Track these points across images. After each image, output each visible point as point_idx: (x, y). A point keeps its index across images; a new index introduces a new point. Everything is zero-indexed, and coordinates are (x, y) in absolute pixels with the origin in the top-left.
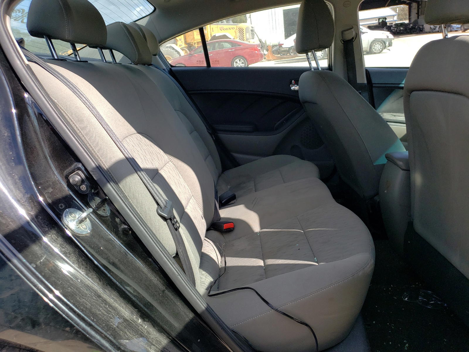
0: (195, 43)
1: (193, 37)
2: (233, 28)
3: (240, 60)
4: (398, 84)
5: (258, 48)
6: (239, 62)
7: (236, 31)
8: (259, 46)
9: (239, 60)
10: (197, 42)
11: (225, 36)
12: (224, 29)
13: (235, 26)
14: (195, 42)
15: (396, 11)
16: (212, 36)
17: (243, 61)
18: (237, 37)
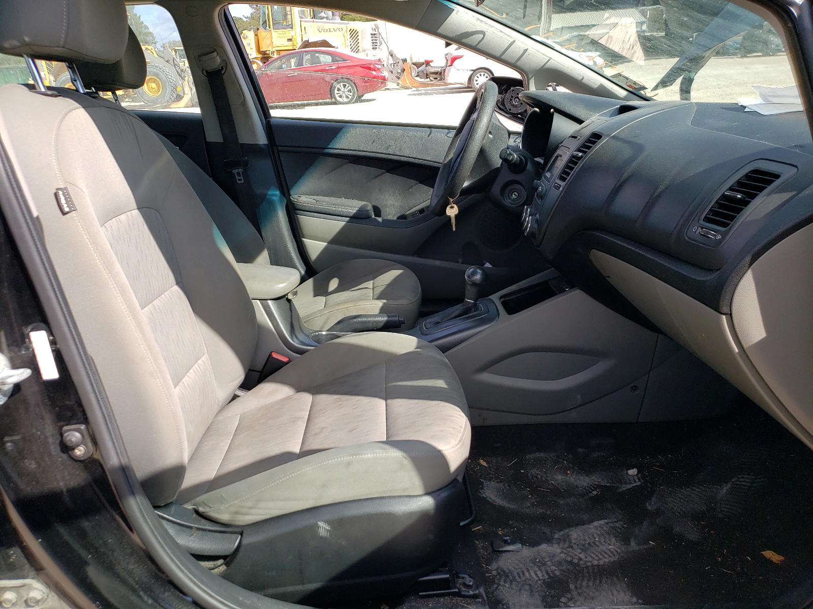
0: (273, 53)
1: (271, 41)
2: (341, 30)
3: (345, 85)
4: (321, 148)
5: (376, 65)
6: (343, 89)
7: (345, 34)
8: (378, 63)
9: (343, 85)
10: (277, 51)
11: (325, 44)
12: (325, 30)
13: (343, 26)
14: (274, 49)
15: (645, 16)
16: (304, 40)
17: (350, 87)
18: (347, 45)
